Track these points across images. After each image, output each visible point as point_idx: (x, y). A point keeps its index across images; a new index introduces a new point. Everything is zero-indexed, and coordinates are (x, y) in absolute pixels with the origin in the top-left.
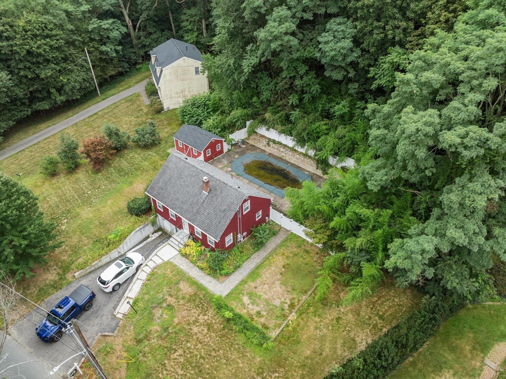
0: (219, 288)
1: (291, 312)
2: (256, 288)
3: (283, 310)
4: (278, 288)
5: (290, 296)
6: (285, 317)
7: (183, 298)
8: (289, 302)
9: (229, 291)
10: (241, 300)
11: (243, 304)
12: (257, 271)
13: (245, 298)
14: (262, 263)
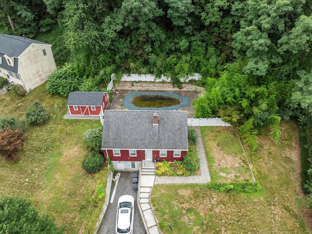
0: (202, 179)
1: (248, 165)
2: (219, 165)
5: (238, 158)
6: (248, 169)
7: (191, 199)
8: (241, 161)
9: (209, 177)
11: (224, 178)
12: (210, 156)
13: (222, 174)
14: (206, 150)
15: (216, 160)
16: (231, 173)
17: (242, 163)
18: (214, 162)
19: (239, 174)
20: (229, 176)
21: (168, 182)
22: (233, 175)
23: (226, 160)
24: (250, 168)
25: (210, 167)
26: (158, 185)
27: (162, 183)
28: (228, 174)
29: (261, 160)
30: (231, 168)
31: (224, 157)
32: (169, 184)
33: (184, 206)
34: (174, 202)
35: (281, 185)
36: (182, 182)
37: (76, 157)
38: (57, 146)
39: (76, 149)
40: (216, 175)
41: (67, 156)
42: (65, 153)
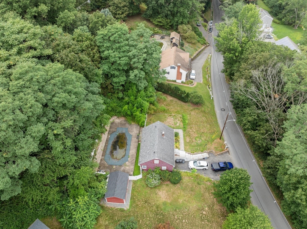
0: (181, 132)
1: (172, 115)
2: (173, 125)
3: (173, 117)
4: (168, 120)
5: (168, 117)
7: (191, 138)
8: (170, 117)
9: (179, 130)
10: (179, 125)
13: (178, 124)
15: (170, 125)
17: (171, 117)
19: (178, 119)
20: (179, 123)
21: (183, 145)
22: (178, 121)
23: (170, 122)
26: (185, 149)
27: (183, 148)
29: (170, 110)
30: (174, 121)
31: (168, 122)
32: (184, 145)
33: (194, 141)
34: (193, 144)
35: (182, 108)
36: (183, 140)
37: (167, 192)
38: (157, 207)
39: (161, 193)
40: (178, 127)
41: (167, 198)
42: (164, 200)
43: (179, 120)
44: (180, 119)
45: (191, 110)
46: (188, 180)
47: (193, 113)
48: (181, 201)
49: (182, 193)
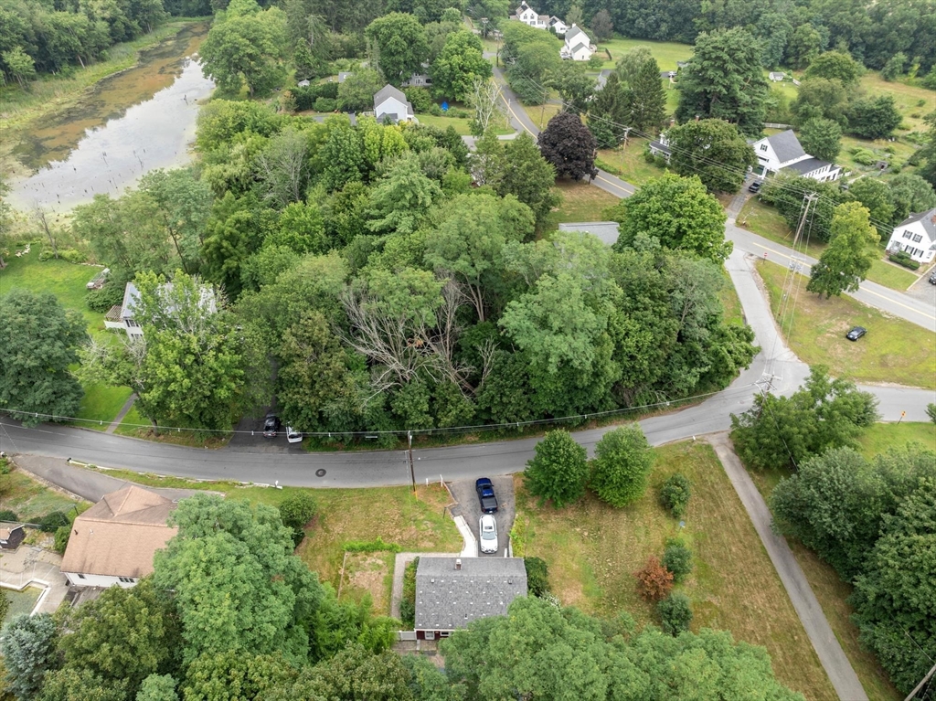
0: (405, 557)
1: (344, 573)
2: (380, 574)
3: (351, 572)
4: (364, 583)
5: (351, 584)
6: (347, 569)
7: (422, 539)
8: (351, 579)
9: (397, 560)
10: (382, 560)
11: (379, 558)
12: (388, 587)
13: (380, 562)
14: (390, 595)
15: (382, 580)
16: (369, 564)
17: (350, 576)
18: (385, 577)
19: (361, 562)
20: (374, 560)
21: (446, 553)
22: (368, 562)
23: (369, 580)
24: (343, 569)
25: (392, 572)
26: (456, 552)
27: (451, 554)
28: (374, 563)
29: (323, 579)
30: (366, 571)
31: (370, 585)
32: (443, 552)
33: (430, 533)
34: (439, 536)
37: (563, 588)
38: (599, 606)
39: (568, 599)
40: (388, 562)
41: (577, 590)
42: (580, 594)
43: (365, 560)
44: (359, 558)
45: (327, 531)
46: (531, 550)
47: (338, 529)
48: (575, 567)
49: (560, 563)
